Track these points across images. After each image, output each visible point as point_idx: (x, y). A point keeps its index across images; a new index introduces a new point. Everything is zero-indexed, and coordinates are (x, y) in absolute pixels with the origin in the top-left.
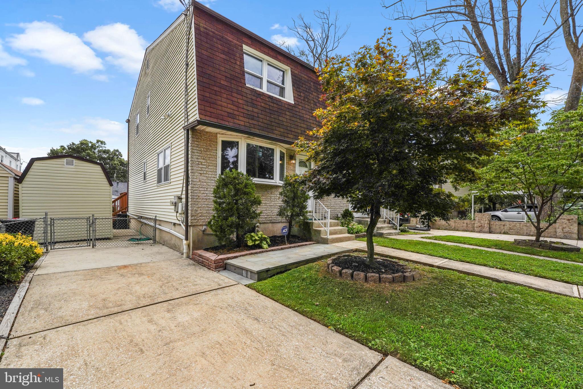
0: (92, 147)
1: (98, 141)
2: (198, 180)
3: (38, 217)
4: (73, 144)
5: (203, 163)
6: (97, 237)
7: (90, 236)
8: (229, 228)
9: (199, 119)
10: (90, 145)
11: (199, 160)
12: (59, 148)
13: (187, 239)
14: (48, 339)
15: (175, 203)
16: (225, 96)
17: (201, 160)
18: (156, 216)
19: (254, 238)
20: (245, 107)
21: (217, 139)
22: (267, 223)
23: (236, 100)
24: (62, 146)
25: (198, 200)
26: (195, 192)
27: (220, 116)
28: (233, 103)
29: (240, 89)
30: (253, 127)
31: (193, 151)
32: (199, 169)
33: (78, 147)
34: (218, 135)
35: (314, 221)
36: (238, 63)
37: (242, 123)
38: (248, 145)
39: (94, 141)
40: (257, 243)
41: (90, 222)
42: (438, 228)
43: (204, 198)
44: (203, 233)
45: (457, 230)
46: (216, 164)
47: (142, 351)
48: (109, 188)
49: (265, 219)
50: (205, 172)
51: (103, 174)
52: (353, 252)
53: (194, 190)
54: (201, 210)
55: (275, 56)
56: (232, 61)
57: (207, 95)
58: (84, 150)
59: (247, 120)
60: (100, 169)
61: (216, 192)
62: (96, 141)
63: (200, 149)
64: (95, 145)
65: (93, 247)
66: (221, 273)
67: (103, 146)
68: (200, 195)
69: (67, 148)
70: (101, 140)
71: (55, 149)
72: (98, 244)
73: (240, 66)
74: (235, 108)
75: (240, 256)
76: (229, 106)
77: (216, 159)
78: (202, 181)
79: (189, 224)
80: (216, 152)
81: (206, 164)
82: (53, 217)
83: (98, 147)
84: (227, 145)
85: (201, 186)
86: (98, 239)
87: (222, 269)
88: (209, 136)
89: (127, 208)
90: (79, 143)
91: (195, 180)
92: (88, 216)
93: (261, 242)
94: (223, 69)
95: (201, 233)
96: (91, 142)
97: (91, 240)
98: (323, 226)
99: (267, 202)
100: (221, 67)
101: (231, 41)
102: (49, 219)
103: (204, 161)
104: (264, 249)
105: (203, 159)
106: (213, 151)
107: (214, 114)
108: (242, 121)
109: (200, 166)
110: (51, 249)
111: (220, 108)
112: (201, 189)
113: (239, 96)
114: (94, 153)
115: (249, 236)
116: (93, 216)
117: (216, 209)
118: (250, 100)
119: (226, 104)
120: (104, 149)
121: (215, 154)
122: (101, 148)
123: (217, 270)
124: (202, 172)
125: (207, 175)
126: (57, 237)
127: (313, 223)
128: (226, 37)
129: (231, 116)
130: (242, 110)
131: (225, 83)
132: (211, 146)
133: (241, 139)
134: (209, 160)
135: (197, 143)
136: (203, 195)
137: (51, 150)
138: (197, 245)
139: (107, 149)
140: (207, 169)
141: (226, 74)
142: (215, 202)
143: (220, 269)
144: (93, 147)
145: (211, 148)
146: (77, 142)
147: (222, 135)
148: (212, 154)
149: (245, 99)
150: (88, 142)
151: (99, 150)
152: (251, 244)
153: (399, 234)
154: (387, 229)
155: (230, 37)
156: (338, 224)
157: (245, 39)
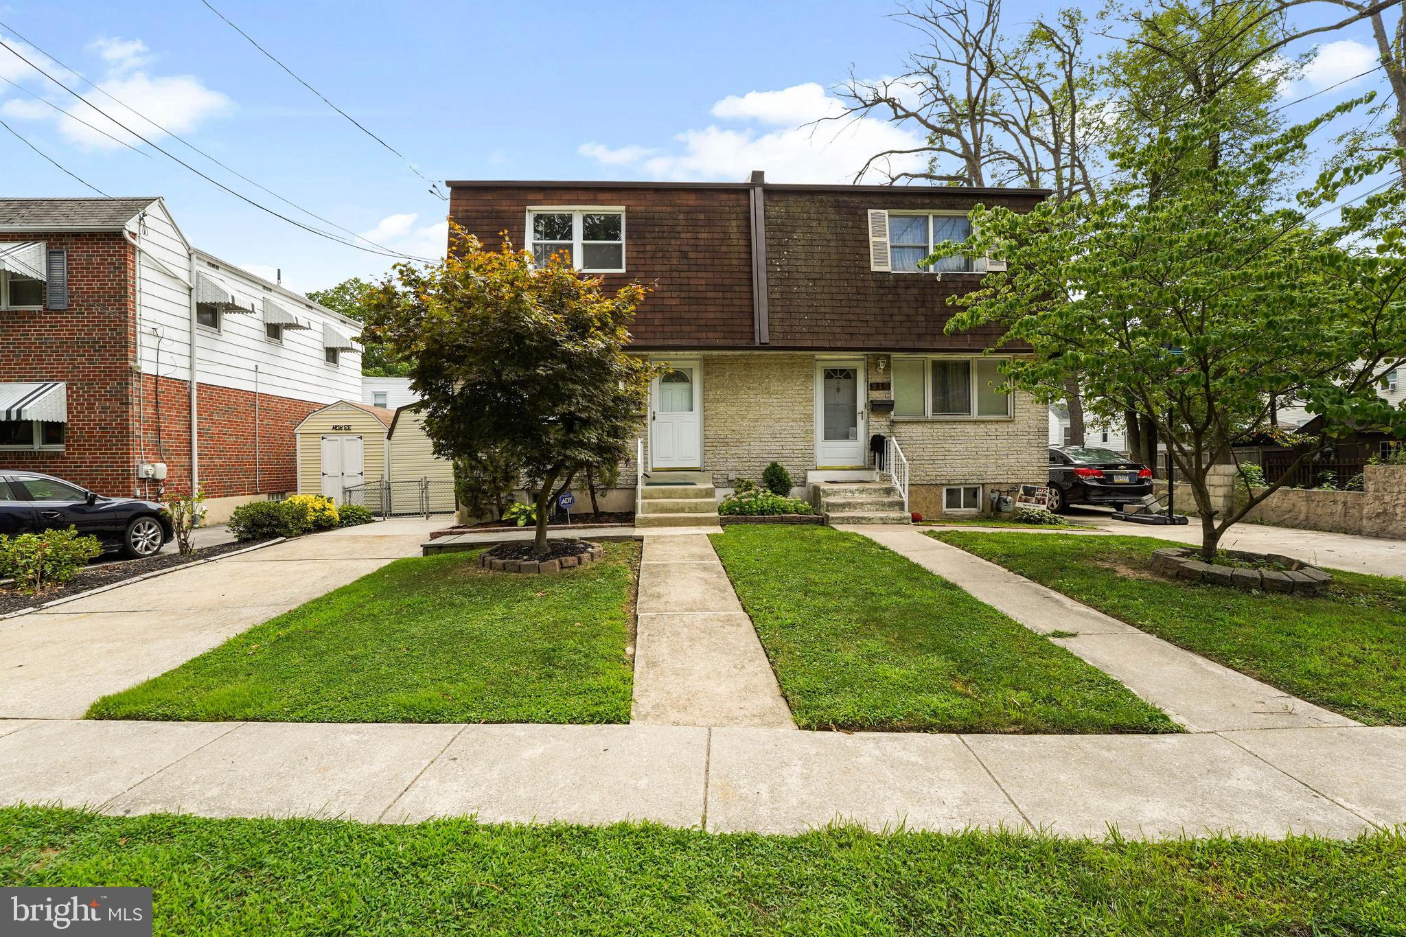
6: (431, 510)
7: (423, 508)
40: (513, 517)
41: (422, 486)
45: (1314, 528)
55: (592, 198)
65: (427, 520)
72: (433, 518)
86: (431, 513)
92: (420, 479)
97: (425, 513)
101: (505, 212)
104: (517, 526)
110: (388, 518)
116: (425, 478)
128: (498, 208)
152: (505, 519)
153: (905, 521)
154: (873, 508)
155: (505, 206)
156: (707, 493)
157: (531, 196)
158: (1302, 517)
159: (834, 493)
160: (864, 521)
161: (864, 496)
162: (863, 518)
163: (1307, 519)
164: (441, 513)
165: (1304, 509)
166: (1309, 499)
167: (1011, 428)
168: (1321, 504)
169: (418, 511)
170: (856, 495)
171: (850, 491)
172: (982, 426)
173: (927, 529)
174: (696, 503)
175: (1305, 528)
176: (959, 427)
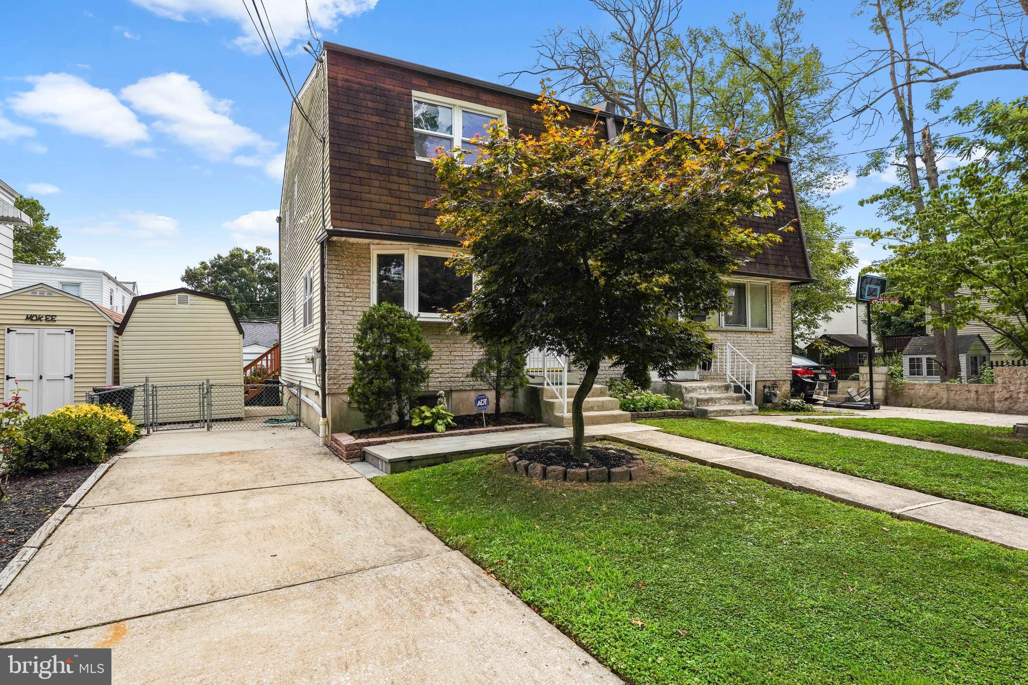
0: (249, 260)
1: (258, 249)
2: (339, 322)
3: (137, 384)
4: (220, 257)
5: (347, 294)
6: (213, 417)
7: (204, 415)
8: (375, 397)
9: (331, 228)
10: (246, 257)
11: (340, 290)
12: (198, 266)
13: (324, 415)
14: (108, 511)
15: (312, 359)
16: (377, 183)
17: (343, 290)
18: (300, 381)
19: (423, 415)
20: (412, 196)
21: (370, 253)
22: (465, 390)
23: (395, 187)
24: (202, 263)
25: (339, 353)
26: (334, 340)
27: (366, 218)
28: (391, 193)
29: (405, 167)
30: (427, 228)
31: (330, 276)
32: (341, 303)
33: (227, 263)
34: (372, 247)
35: (546, 386)
36: (402, 124)
37: (407, 224)
38: (422, 259)
39: (253, 250)
40: (427, 422)
41: (203, 391)
42: (909, 403)
43: (350, 350)
44: (349, 406)
45: (954, 408)
46: (370, 293)
47: (190, 526)
48: (238, 337)
49: (461, 384)
50: (350, 308)
51: (230, 316)
52: (597, 440)
53: (333, 338)
54: (343, 369)
55: (475, 96)
56: (391, 122)
57: (346, 186)
58: (236, 267)
59: (416, 218)
60: (226, 307)
61: (360, 339)
62: (255, 249)
63: (341, 272)
64: (254, 257)
65: (208, 430)
66: (354, 466)
67: (266, 257)
68: (342, 344)
69: (209, 265)
70: (264, 247)
71: (192, 268)
72: (216, 427)
73: (405, 128)
74: (393, 200)
75: (391, 441)
76: (384, 198)
77: (369, 285)
78: (346, 322)
79: (327, 392)
80: (368, 273)
81: (351, 294)
82: (155, 384)
83: (258, 260)
84: (385, 261)
85: (343, 331)
86: (213, 421)
87: (359, 459)
88: (356, 250)
89: (279, 369)
90: (228, 254)
91: (334, 322)
92: (201, 382)
93: (435, 422)
94: (375, 140)
95: (345, 406)
96: (247, 253)
97: (206, 421)
98: (558, 396)
99: (464, 354)
100: (372, 138)
101: (389, 91)
102: (151, 388)
103: (348, 290)
104: (436, 432)
105: (347, 287)
106: (363, 273)
107: (357, 216)
108: (406, 221)
109: (342, 299)
110: (154, 431)
111: (368, 204)
112: (344, 336)
113: (401, 180)
114: (252, 270)
115: (417, 411)
116: (208, 381)
117: (357, 367)
118: (422, 184)
119: (377, 197)
120: (268, 261)
121: (366, 278)
122: (263, 262)
123: (350, 460)
124: (345, 308)
125: (354, 313)
126: (163, 414)
127: (543, 389)
128: (382, 85)
129: (387, 214)
130: (407, 203)
131: (379, 163)
132: (359, 266)
133: (408, 249)
134: (357, 288)
135: (337, 263)
136: (348, 345)
137: (187, 272)
138: (338, 426)
139: (272, 262)
140: (353, 304)
141: (381, 148)
142: (356, 355)
143: (355, 459)
144: (251, 261)
145: (359, 269)
146: (225, 254)
147: (378, 246)
148: (361, 277)
149: (413, 182)
150: (243, 251)
151: (259, 265)
152: (417, 424)
153: (755, 412)
154: (727, 402)
155: (388, 84)
156: (601, 392)
157: (416, 81)
158: (944, 401)
159: (694, 390)
160: (730, 414)
161: (712, 392)
162: (729, 411)
163: (948, 403)
164: (225, 420)
165: (945, 396)
166: (948, 389)
167: (771, 338)
168: (958, 393)
169: (197, 418)
170: (707, 391)
171: (704, 389)
172: (755, 336)
173: (795, 417)
174: (603, 402)
175: (947, 409)
176: (742, 335)
